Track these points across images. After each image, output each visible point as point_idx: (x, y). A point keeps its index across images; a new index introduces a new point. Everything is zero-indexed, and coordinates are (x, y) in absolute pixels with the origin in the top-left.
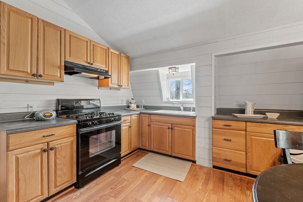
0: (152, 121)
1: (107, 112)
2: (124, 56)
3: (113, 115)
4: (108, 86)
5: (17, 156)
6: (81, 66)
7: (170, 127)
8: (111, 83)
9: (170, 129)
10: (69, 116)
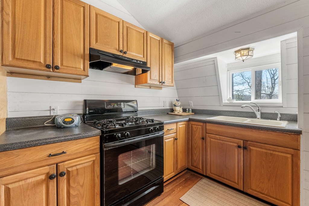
0: (207, 132)
1: (146, 117)
2: (167, 42)
3: (153, 122)
4: (146, 83)
5: (7, 186)
6: (111, 56)
7: (242, 146)
8: (150, 78)
9: (242, 148)
10: (96, 122)
